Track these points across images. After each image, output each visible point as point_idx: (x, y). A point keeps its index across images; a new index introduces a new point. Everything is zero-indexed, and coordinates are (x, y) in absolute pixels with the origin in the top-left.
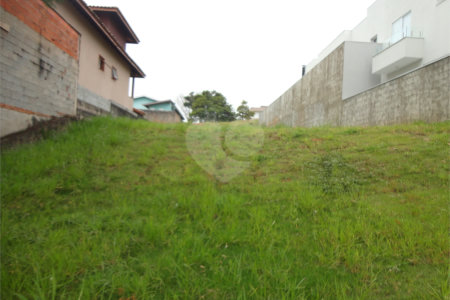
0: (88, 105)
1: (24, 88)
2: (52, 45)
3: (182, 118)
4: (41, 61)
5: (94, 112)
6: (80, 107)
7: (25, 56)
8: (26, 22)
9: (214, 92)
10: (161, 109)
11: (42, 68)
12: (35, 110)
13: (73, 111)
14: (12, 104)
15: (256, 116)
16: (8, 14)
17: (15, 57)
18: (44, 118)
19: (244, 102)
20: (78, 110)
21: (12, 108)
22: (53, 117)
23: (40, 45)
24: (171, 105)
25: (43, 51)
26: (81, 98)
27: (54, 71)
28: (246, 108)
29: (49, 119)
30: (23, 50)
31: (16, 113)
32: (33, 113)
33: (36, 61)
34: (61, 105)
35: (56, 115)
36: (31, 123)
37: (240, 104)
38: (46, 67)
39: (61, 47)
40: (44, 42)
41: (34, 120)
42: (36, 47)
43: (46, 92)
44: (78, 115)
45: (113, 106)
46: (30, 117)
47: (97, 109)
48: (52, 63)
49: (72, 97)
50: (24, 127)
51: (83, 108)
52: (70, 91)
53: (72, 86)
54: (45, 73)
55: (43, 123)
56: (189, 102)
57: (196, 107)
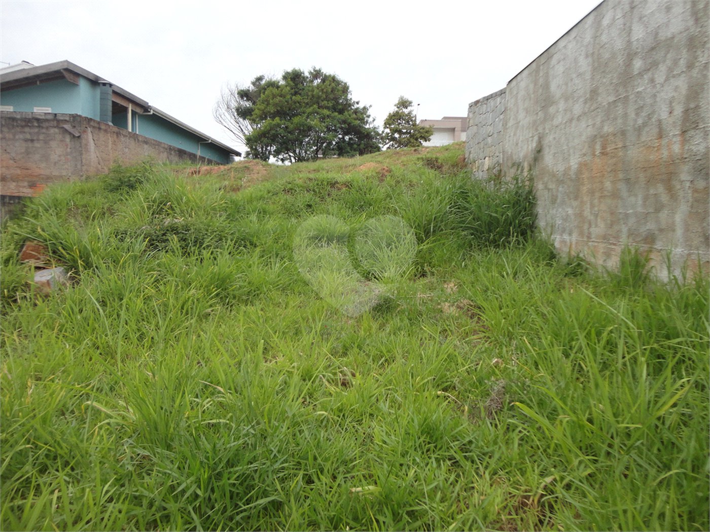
9: (317, 74)
10: (41, 109)
15: (437, 141)
19: (404, 104)
28: (409, 118)
37: (393, 109)
56: (247, 104)
57: (263, 117)
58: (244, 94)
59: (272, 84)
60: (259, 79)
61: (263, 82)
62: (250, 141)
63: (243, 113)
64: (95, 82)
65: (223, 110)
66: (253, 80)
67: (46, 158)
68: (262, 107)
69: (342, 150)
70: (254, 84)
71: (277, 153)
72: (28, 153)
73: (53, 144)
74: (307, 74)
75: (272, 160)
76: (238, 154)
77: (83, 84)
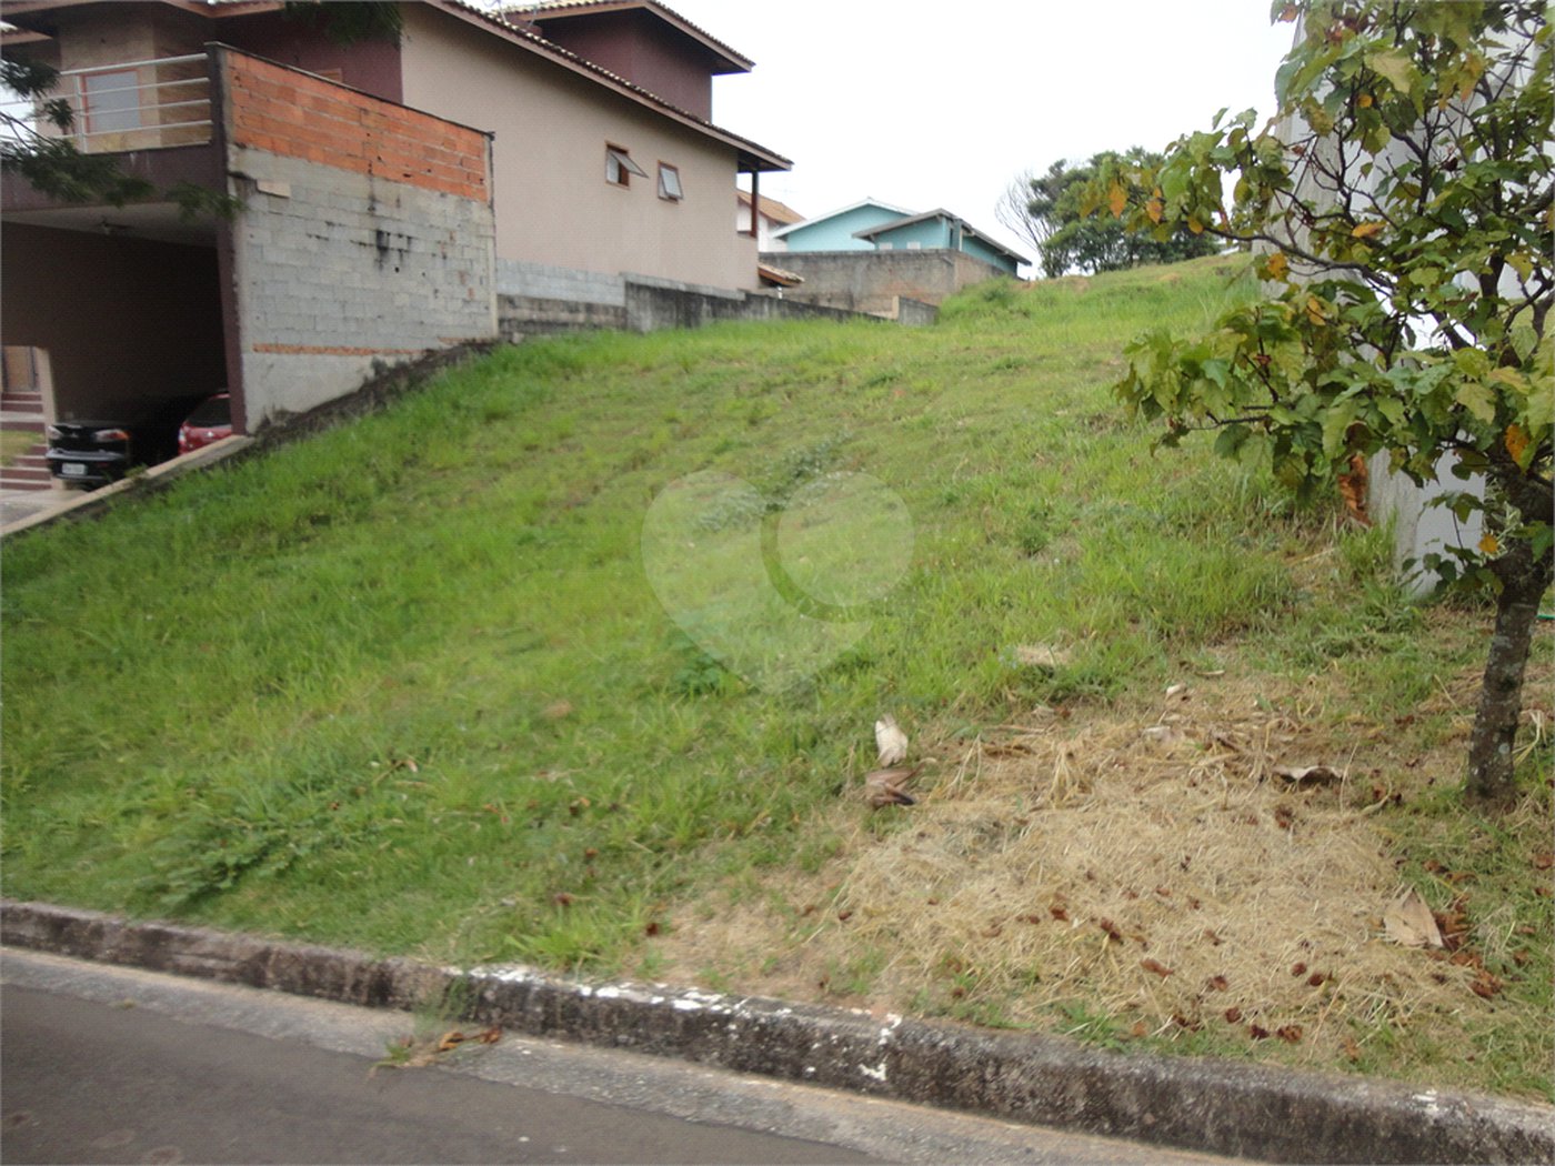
0: (539, 303)
1: (344, 304)
2: (405, 188)
3: (1012, 261)
4: (379, 234)
5: (564, 316)
6: (510, 313)
7: (336, 234)
8: (330, 160)
9: (1136, 153)
10: (914, 245)
11: (383, 250)
12: (379, 345)
13: (488, 327)
14: (319, 343)
16: (282, 160)
17: (313, 244)
18: (405, 358)
20: (501, 321)
21: (319, 351)
22: (430, 352)
23: (373, 199)
24: (945, 227)
25: (380, 210)
26: (514, 290)
27: (418, 247)
29: (416, 357)
30: (329, 224)
31: (332, 359)
32: (373, 352)
33: (368, 236)
34: (449, 320)
35: (435, 345)
36: (371, 373)
38: (394, 243)
39: (432, 184)
40: (381, 188)
41: (377, 366)
42: (360, 205)
43: (402, 300)
44: (503, 333)
45: (633, 288)
46: (367, 361)
47: (573, 308)
48: (409, 230)
49: (479, 294)
50: (354, 384)
51: (525, 313)
52: (473, 284)
53: (478, 269)
54: (394, 258)
55: (401, 369)
56: (1045, 198)
57: (1067, 219)
58: (1040, 186)
59: (1078, 176)
60: (1060, 164)
61: (1065, 170)
62: (1047, 248)
63: (1036, 210)
64: (950, 219)
65: (1006, 208)
66: (1052, 163)
67: (929, 281)
68: (1066, 206)
69: (1164, 253)
70: (1052, 170)
71: (1081, 260)
72: (916, 278)
73: (935, 271)
74: (1123, 154)
75: (1074, 270)
76: (1027, 263)
77: (944, 221)
